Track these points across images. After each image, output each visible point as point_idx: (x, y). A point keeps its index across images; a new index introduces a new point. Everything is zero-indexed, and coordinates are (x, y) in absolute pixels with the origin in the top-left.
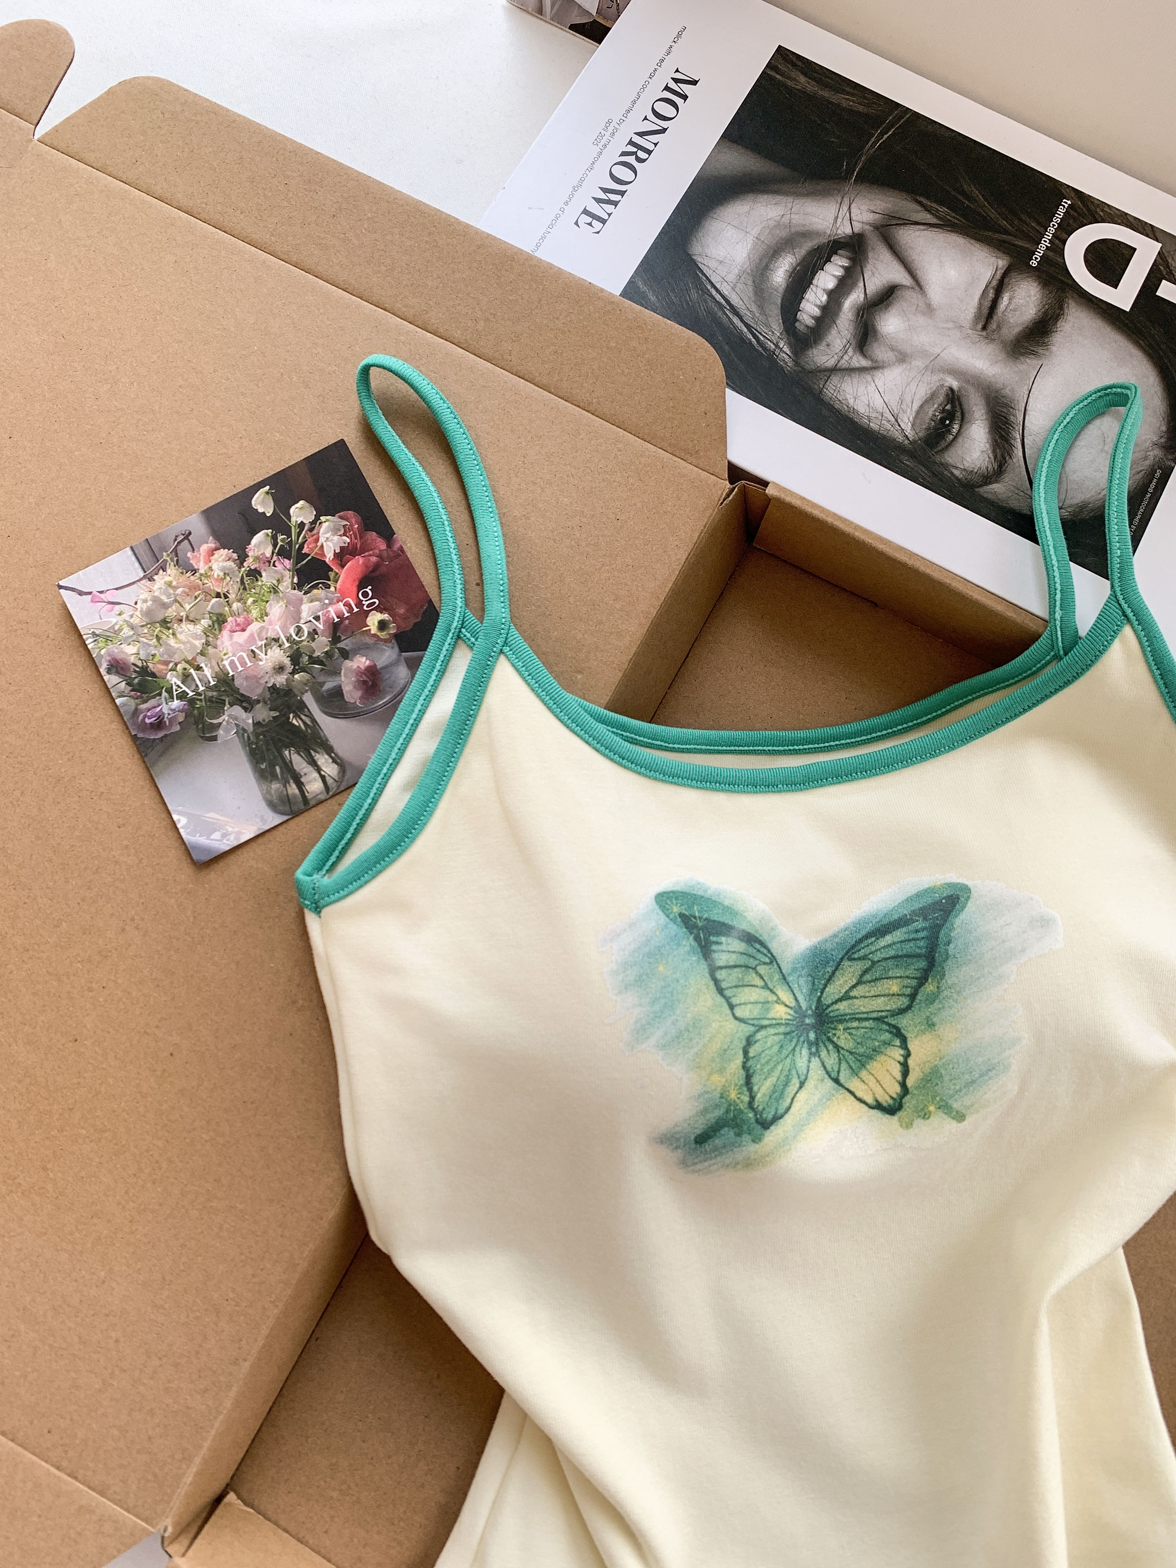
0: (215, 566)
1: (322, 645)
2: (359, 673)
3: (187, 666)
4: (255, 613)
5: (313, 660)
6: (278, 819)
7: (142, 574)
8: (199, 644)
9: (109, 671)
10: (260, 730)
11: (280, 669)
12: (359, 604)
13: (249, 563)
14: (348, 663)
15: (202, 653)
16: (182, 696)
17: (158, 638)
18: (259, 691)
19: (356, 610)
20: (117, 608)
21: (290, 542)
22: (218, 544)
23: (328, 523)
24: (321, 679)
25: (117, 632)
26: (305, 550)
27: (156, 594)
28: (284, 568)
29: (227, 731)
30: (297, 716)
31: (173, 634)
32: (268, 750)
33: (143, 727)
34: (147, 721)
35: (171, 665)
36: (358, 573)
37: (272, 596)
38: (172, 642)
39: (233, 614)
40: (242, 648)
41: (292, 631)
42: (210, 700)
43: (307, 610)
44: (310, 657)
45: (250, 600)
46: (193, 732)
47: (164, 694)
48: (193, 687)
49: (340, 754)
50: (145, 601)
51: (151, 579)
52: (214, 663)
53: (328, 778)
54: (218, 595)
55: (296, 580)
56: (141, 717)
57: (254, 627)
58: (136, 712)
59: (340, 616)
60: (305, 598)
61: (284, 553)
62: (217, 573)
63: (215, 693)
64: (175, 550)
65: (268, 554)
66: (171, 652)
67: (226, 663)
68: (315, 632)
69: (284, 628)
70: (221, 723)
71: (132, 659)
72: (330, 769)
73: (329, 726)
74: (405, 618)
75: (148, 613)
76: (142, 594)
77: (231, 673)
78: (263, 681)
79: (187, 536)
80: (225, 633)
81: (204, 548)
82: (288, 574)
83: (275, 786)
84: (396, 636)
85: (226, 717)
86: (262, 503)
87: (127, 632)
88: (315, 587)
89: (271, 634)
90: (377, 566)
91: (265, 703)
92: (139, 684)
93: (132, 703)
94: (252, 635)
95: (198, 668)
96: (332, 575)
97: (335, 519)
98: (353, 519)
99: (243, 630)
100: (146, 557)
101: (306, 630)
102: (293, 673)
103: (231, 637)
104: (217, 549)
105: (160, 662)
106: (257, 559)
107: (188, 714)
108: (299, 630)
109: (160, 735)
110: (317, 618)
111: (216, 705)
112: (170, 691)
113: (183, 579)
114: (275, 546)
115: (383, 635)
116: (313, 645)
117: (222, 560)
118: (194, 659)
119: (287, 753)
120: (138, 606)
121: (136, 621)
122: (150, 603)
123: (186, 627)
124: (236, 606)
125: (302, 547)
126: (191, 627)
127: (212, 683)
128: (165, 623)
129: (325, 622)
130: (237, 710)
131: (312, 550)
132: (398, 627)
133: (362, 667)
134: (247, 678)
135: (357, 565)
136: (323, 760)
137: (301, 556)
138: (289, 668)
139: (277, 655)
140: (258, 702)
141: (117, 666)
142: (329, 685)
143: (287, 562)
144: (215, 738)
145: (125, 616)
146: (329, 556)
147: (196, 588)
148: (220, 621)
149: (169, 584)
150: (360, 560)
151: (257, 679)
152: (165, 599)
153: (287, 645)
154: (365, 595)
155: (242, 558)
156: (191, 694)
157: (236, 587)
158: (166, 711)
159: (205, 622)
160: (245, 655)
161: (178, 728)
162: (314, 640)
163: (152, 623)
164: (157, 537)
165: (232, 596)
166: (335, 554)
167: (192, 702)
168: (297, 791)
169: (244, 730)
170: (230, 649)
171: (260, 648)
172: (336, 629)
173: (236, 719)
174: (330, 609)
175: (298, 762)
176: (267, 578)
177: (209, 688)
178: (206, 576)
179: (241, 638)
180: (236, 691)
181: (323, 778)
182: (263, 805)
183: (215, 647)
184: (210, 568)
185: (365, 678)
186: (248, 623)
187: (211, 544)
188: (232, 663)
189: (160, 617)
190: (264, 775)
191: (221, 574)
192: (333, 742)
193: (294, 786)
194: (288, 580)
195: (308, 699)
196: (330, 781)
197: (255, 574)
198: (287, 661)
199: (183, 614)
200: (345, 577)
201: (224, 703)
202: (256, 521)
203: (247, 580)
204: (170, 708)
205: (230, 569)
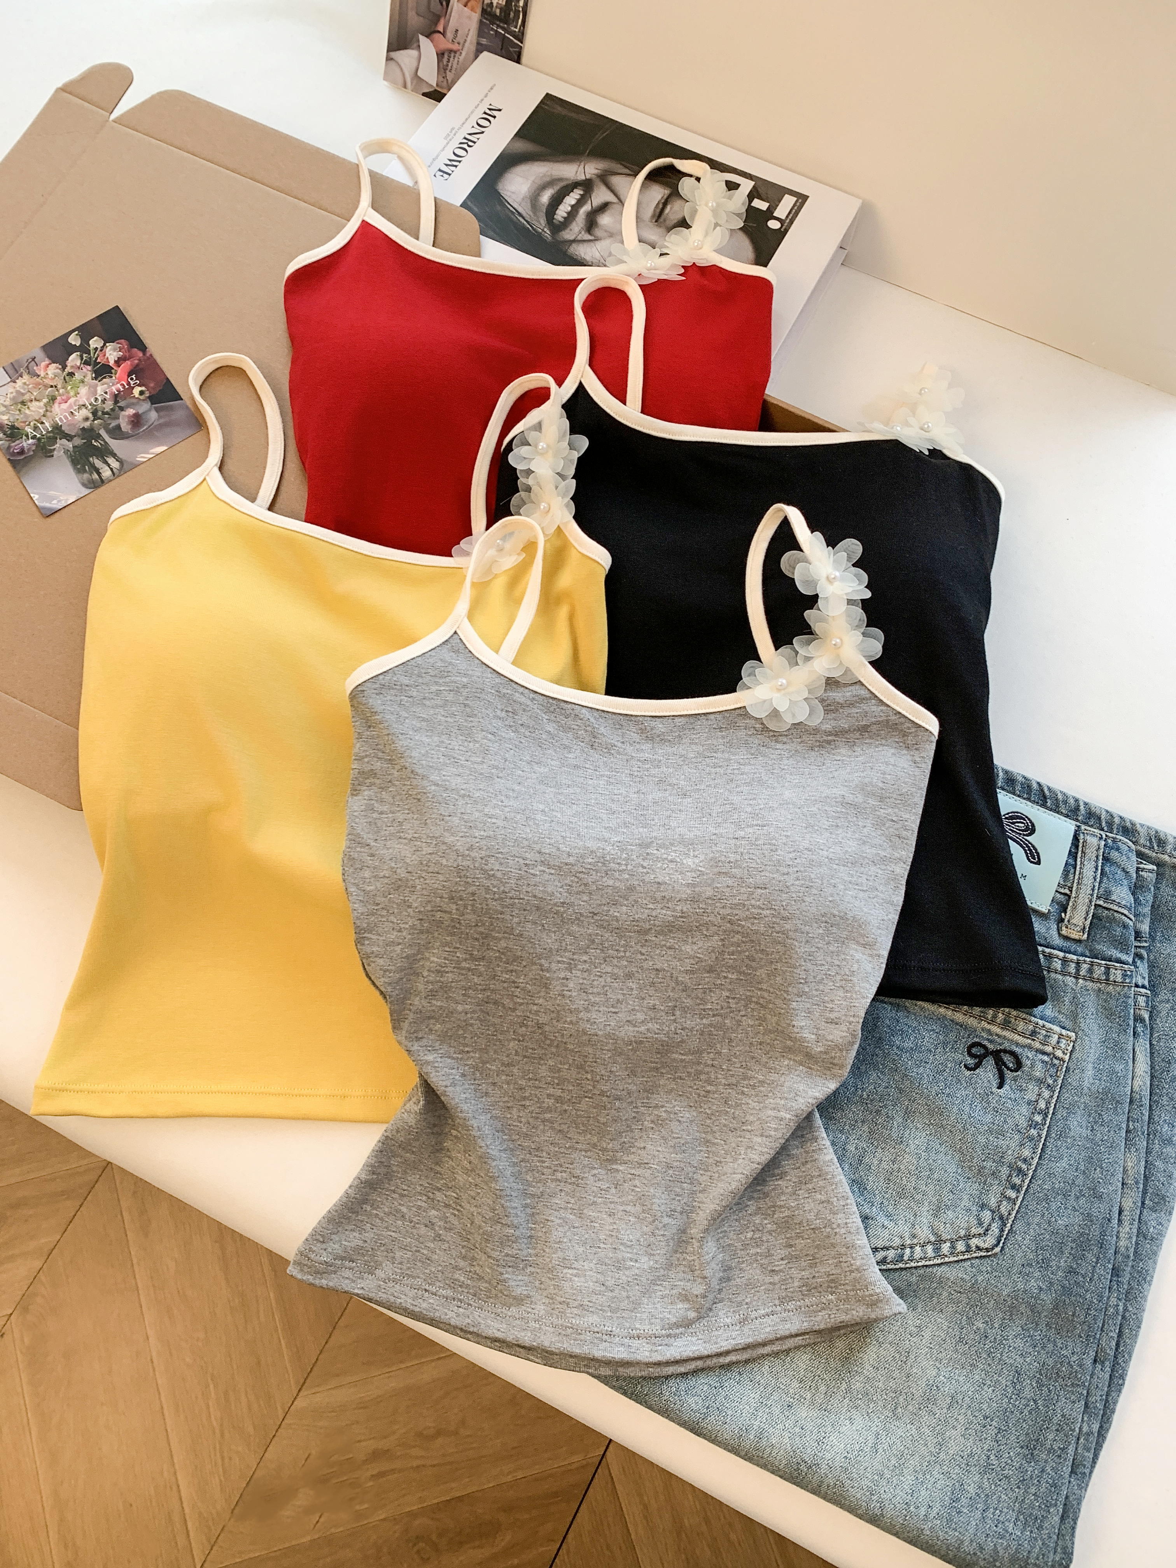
0: (49, 373)
1: (109, 406)
2: (129, 416)
3: (36, 423)
4: (72, 393)
5: (104, 413)
6: (87, 491)
7: (9, 380)
8: (42, 411)
10: (77, 450)
11: (87, 419)
12: (129, 384)
13: (68, 369)
14: (123, 413)
15: (44, 416)
16: (34, 437)
17: (20, 410)
18: (76, 431)
19: (127, 387)
21: (90, 358)
22: (50, 362)
23: (110, 346)
24: (109, 422)
26: (99, 360)
27: (18, 389)
28: (88, 371)
29: (59, 451)
30: (96, 441)
31: (28, 408)
32: (81, 458)
33: (13, 454)
34: (15, 451)
35: (27, 423)
36: (128, 369)
37: (81, 384)
38: (27, 411)
39: (60, 395)
40: (65, 411)
41: (93, 400)
42: (49, 438)
43: (100, 389)
44: (103, 412)
45: (69, 387)
46: (40, 454)
47: (24, 437)
48: (40, 432)
49: (121, 457)
50: (12, 393)
51: (15, 382)
52: (51, 420)
53: (114, 470)
54: (52, 386)
55: (94, 375)
56: (12, 450)
57: (72, 400)
58: (9, 447)
59: (119, 391)
60: (99, 383)
61: (87, 363)
62: (51, 375)
63: (51, 434)
64: (27, 367)
65: (78, 364)
66: (27, 417)
67: (57, 419)
68: (105, 399)
69: (88, 399)
70: (54, 449)
71: (6, 422)
72: (115, 464)
73: (114, 444)
74: (153, 388)
75: (13, 399)
76: (10, 389)
77: (60, 424)
78: (77, 426)
79: (33, 359)
80: (56, 405)
81: (43, 364)
82: (89, 373)
83: (86, 476)
84: (149, 397)
85: (58, 445)
86: (74, 340)
88: (105, 378)
89: (81, 403)
90: (137, 365)
91: (79, 436)
92: (10, 434)
93: (7, 443)
94: (71, 404)
95: (42, 423)
96: (113, 371)
97: (114, 344)
98: (125, 344)
99: (66, 402)
100: (11, 372)
101: (100, 399)
102: (93, 421)
103: (59, 407)
104: (50, 364)
105: (22, 422)
106: (72, 367)
107: (37, 446)
108: (96, 399)
109: (23, 457)
110: (106, 393)
111: (53, 440)
112: (27, 436)
113: (32, 380)
114: (82, 359)
115: (142, 397)
116: (104, 406)
117: (54, 369)
118: (40, 419)
119: (91, 459)
120: (8, 396)
121: (7, 403)
122: (14, 394)
123: (35, 403)
124: (61, 391)
125: (97, 359)
126: (37, 403)
127: (50, 429)
128: (23, 403)
129: (110, 394)
130: (64, 441)
131: (102, 360)
132: (150, 393)
133: (131, 414)
134: (69, 425)
135: (127, 365)
136: (111, 460)
137: (96, 363)
138: (92, 418)
139: (84, 413)
142: (114, 424)
143: (89, 367)
144: (52, 456)
146: (111, 362)
147: (40, 384)
148: (53, 399)
149: (25, 384)
150: (128, 362)
151: (74, 425)
152: (22, 391)
153: (90, 407)
154: (132, 379)
155: (64, 367)
156: (38, 436)
157: (61, 382)
158: (25, 444)
159: (45, 400)
160: (67, 414)
161: (32, 453)
162: (104, 403)
163: (16, 404)
164: (17, 361)
165: (59, 386)
166: (115, 361)
167: (39, 439)
168: (97, 477)
169: (68, 451)
170: (59, 412)
171: (75, 410)
172: (116, 398)
173: (63, 445)
174: (113, 388)
175: (98, 463)
176: (78, 376)
177: (48, 432)
178: (45, 378)
179: (64, 406)
180: (63, 432)
181: (111, 469)
182: (80, 485)
183: (51, 412)
184: (47, 374)
185: (133, 419)
186: (69, 398)
187: (47, 361)
188: (61, 419)
189: (20, 400)
190: (80, 471)
191: (53, 376)
192: (115, 451)
193: (96, 474)
194: (90, 375)
195: (102, 432)
196: (115, 470)
197: (71, 374)
198: (90, 415)
199: (33, 397)
200: (121, 371)
201: (57, 439)
202: (72, 349)
203: (67, 378)
204: (27, 443)
205: (58, 373)
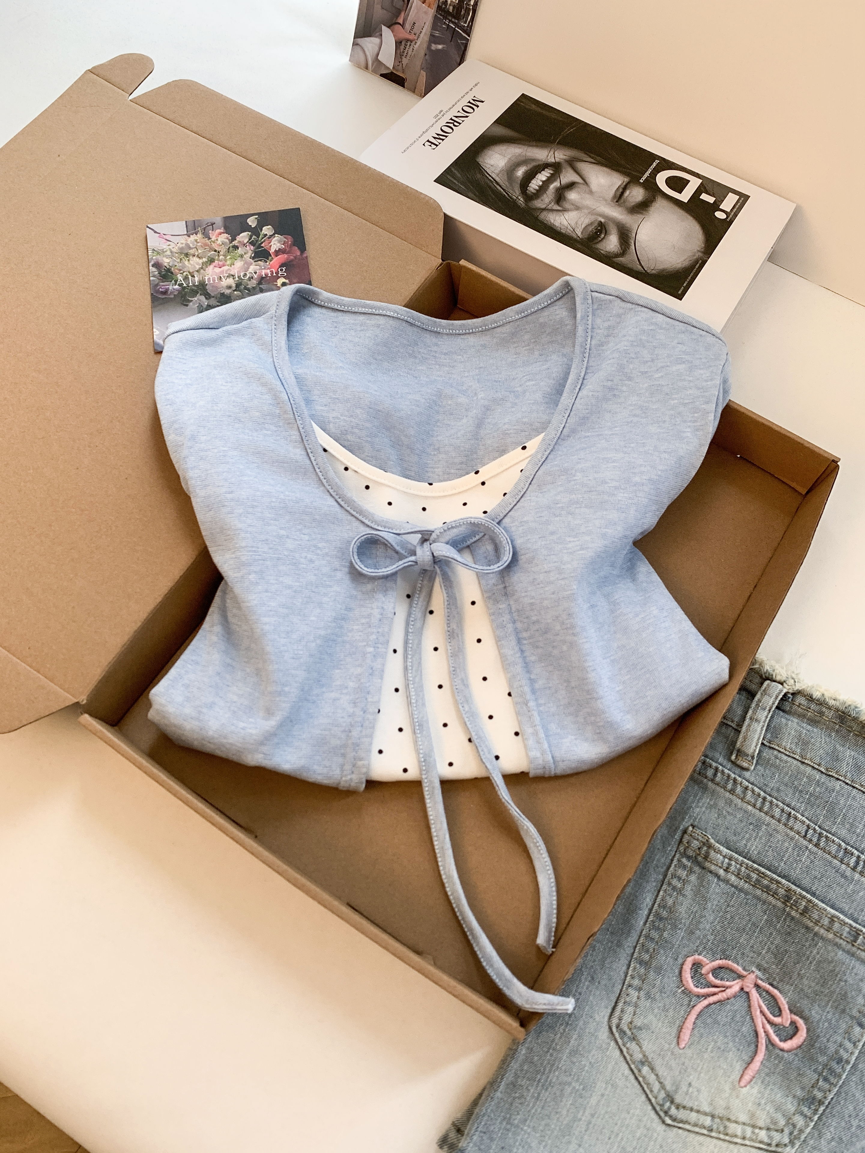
0: (219, 239)
1: (253, 283)
3: (189, 274)
4: (228, 262)
5: (245, 288)
7: (186, 233)
8: (198, 267)
9: (153, 266)
11: (230, 287)
12: (277, 273)
13: (235, 243)
15: (197, 271)
16: (181, 285)
17: (181, 260)
18: (215, 293)
19: (274, 274)
20: (169, 243)
21: (257, 241)
22: (225, 231)
23: (277, 237)
25: (164, 252)
26: (263, 245)
27: (189, 242)
28: (250, 250)
29: (194, 304)
31: (189, 260)
33: (158, 292)
34: (161, 290)
35: (182, 272)
36: (283, 261)
37: (240, 258)
38: (186, 263)
39: (218, 260)
40: (216, 274)
41: (242, 274)
42: (193, 290)
43: (252, 268)
44: (245, 286)
45: (229, 257)
46: (178, 300)
47: (173, 282)
48: (187, 283)
50: (182, 244)
51: (189, 236)
52: (201, 277)
54: (215, 251)
55: (253, 255)
56: (158, 287)
57: (225, 268)
58: (157, 285)
59: (266, 275)
60: (254, 263)
61: (252, 243)
62: (219, 242)
63: (196, 288)
64: (204, 229)
65: (245, 242)
66: (184, 266)
67: (206, 278)
68: (252, 278)
69: (239, 272)
70: (191, 301)
71: (166, 264)
75: (181, 249)
76: (182, 241)
77: (207, 283)
78: (219, 290)
79: (212, 224)
80: (212, 266)
81: (218, 231)
82: (250, 252)
85: (196, 299)
86: (252, 222)
87: (168, 253)
88: (261, 260)
89: (232, 273)
90: (292, 261)
91: (216, 298)
92: (164, 275)
93: (157, 281)
94: (223, 271)
95: (193, 276)
96: (270, 258)
97: (282, 237)
98: (290, 240)
99: (220, 268)
100: (191, 227)
101: (248, 275)
102: (235, 291)
103: (213, 269)
104: (223, 233)
105: (178, 269)
106: (239, 242)
107: (180, 292)
108: (245, 275)
109: (164, 297)
110: (255, 273)
111: (194, 293)
112: (176, 281)
113: (203, 240)
114: (250, 240)
116: (249, 282)
117: (224, 238)
118: (193, 272)
120: (178, 245)
121: (174, 250)
122: (184, 245)
123: (196, 259)
124: (221, 257)
125: (262, 243)
126: (198, 259)
127: (197, 284)
128: (187, 255)
129: (259, 275)
130: (203, 298)
131: (265, 246)
134: (213, 286)
135: (282, 258)
137: (260, 246)
138: (234, 288)
139: (231, 282)
140: (213, 297)
141: (157, 265)
143: (252, 247)
144: (187, 305)
145: (171, 247)
146: (272, 251)
147: (207, 245)
148: (211, 261)
149: (196, 241)
150: (286, 256)
151: (217, 288)
152: (191, 246)
153: (237, 279)
154: (282, 270)
155: (233, 239)
156: (185, 285)
157: (225, 250)
158: (171, 287)
159: (205, 260)
160: (216, 277)
161: (173, 296)
162: (250, 280)
163: (181, 253)
164: (199, 221)
165: (221, 253)
166: (276, 251)
167: (184, 288)
169: (202, 306)
170: (211, 273)
171: (224, 277)
172: (262, 280)
173: (200, 300)
174: (263, 271)
176: (240, 251)
177: (194, 285)
178: (214, 242)
179: (218, 270)
180: (206, 290)
183: (205, 270)
184: (217, 240)
186: (224, 265)
187: (222, 230)
188: (209, 279)
189: (186, 252)
191: (221, 243)
194: (250, 254)
197: (236, 247)
198: (234, 285)
199: (196, 253)
200: (276, 261)
201: (198, 293)
202: (246, 228)
203: (231, 249)
204: (173, 287)
205: (226, 243)
